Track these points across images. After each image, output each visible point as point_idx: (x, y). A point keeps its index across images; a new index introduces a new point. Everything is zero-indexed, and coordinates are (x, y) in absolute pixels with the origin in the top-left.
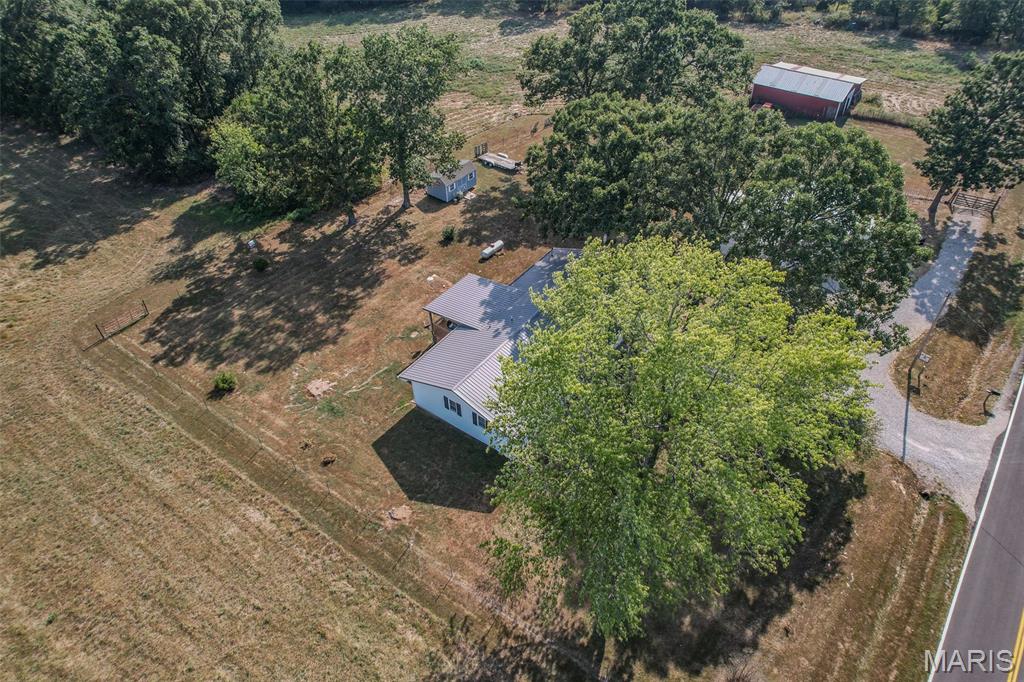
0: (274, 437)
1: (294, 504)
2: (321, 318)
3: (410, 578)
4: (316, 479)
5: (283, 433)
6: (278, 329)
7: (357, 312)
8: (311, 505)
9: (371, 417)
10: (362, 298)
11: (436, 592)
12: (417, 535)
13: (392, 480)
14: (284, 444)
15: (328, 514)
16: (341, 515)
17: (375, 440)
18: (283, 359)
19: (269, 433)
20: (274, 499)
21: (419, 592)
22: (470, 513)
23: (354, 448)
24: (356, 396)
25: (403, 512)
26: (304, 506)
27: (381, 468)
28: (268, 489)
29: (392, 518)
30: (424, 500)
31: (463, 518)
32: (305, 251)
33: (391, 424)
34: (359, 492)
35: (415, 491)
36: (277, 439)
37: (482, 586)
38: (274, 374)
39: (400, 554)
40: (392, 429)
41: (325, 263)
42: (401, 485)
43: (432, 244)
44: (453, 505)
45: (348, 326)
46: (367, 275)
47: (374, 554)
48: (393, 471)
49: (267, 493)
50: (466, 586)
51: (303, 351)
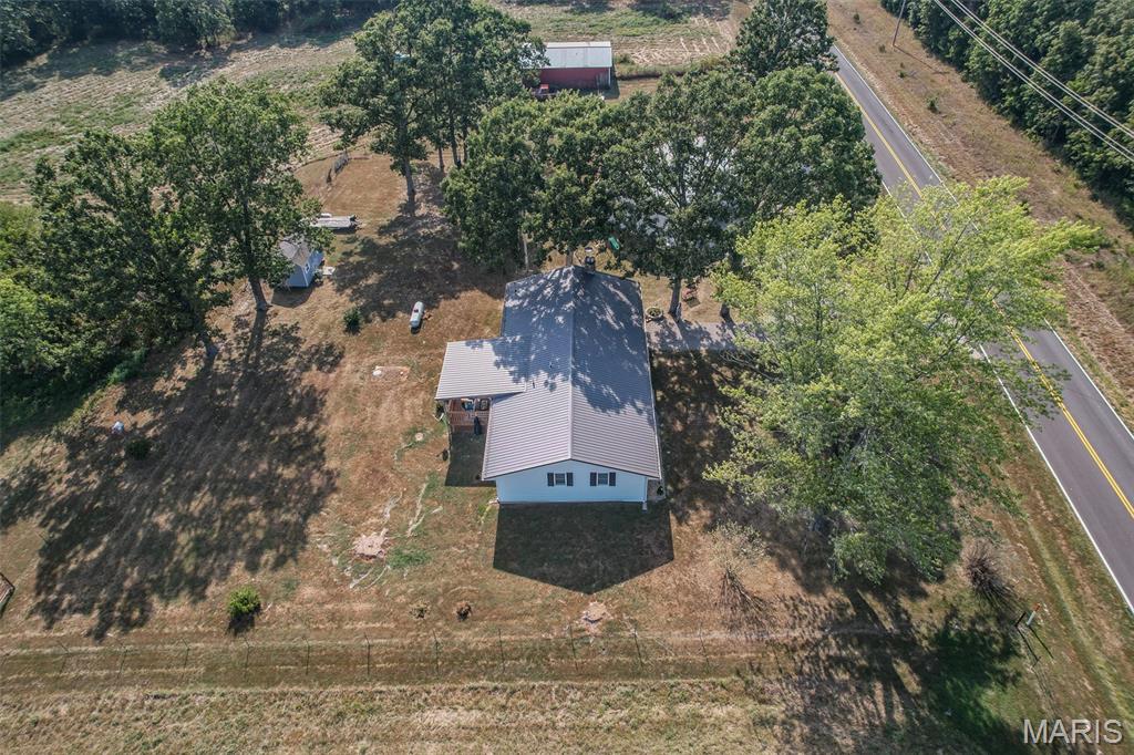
0: (371, 625)
1: (474, 676)
2: (288, 473)
3: (665, 663)
4: (469, 637)
5: (377, 616)
6: (245, 509)
7: (325, 445)
8: (493, 666)
9: (462, 541)
10: (316, 427)
11: (701, 659)
12: (632, 621)
13: (550, 589)
14: (392, 626)
15: (523, 662)
16: (538, 654)
17: (491, 562)
18: (290, 542)
19: (361, 625)
20: (445, 687)
21: (685, 670)
22: (656, 571)
23: (474, 581)
24: (420, 533)
25: (596, 609)
26: (487, 672)
27: (528, 585)
28: (427, 681)
29: (592, 622)
30: (604, 586)
31: (654, 578)
32: (182, 409)
33: (492, 537)
34: (529, 620)
35: (588, 584)
36: (378, 625)
37: (733, 627)
38: (296, 560)
39: (633, 649)
40: (499, 542)
41: (226, 412)
42: (567, 587)
43: (338, 336)
44: (634, 573)
45: (332, 464)
46: (294, 401)
47: (608, 666)
48: (543, 578)
49: (428, 687)
50: (720, 635)
51: (305, 517)
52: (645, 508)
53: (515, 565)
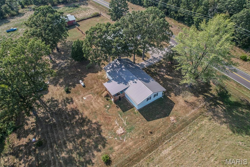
0: (136, 145)
1: (164, 141)
2: (86, 128)
3: (190, 120)
4: (156, 136)
5: (135, 143)
6: (83, 141)
7: (88, 118)
8: (165, 137)
9: (137, 120)
10: (82, 116)
11: (194, 116)
12: (179, 116)
13: (161, 119)
14: (140, 143)
15: (169, 133)
16: (170, 131)
17: (146, 121)
18: (102, 141)
19: (134, 147)
20: (161, 146)
21: (194, 119)
22: (174, 107)
23: (147, 126)
24: (128, 124)
25: (172, 118)
26: (165, 139)
27: (158, 121)
28: (157, 148)
29: (173, 120)
30: (169, 114)
31: (175, 108)
32: (40, 129)
33: (142, 117)
34: (163, 127)
35: (167, 114)
36: (137, 144)
37: (193, 109)
38: (107, 143)
39: (184, 121)
40: (144, 117)
41: (54, 124)
42: (164, 117)
43: (66, 95)
44: (172, 109)
45: (94, 121)
46: (70, 113)
47: (183, 125)
48: (158, 118)
49: (158, 148)
50: (193, 111)
51: (100, 134)
52: (163, 98)
53: (151, 119)
